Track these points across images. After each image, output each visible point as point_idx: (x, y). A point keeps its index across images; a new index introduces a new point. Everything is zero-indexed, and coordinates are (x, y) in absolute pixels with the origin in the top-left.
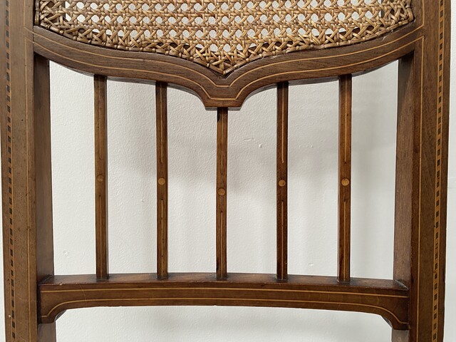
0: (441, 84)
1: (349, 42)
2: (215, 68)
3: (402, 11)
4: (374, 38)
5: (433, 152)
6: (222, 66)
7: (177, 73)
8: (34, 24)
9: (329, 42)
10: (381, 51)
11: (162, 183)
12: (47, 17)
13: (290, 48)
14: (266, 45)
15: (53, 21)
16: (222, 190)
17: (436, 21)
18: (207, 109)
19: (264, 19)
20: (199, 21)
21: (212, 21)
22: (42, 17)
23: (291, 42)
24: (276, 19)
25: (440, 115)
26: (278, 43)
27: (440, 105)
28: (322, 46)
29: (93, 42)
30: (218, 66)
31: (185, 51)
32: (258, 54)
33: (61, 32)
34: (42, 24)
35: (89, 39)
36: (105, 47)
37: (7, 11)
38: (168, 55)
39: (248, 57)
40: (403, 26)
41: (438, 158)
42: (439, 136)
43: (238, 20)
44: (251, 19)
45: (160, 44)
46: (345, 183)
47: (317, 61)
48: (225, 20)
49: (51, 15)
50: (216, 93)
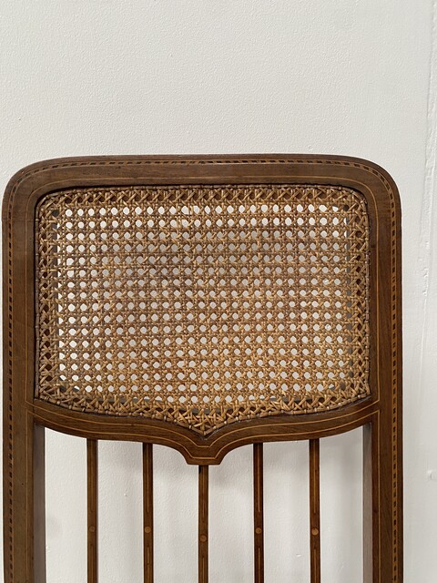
0: (395, 452)
1: (315, 410)
2: (196, 430)
3: (361, 386)
4: (337, 409)
5: (390, 513)
6: (203, 428)
7: (163, 436)
8: (34, 398)
9: (298, 410)
10: (343, 420)
11: (148, 531)
12: (46, 390)
13: (263, 413)
14: (242, 409)
15: (51, 393)
16: (203, 536)
17: (390, 397)
18: (188, 463)
19: (240, 387)
20: (182, 388)
21: (194, 388)
22: (41, 390)
23: (264, 408)
24: (251, 387)
25: (395, 480)
26: (253, 409)
27: (395, 471)
28: (292, 413)
29: (87, 410)
30: (199, 428)
31: (170, 415)
32: (235, 417)
33: (58, 403)
34: (41, 397)
35: (82, 407)
36: (97, 414)
37: (11, 388)
38: (155, 418)
39: (226, 420)
40: (361, 399)
41: (395, 518)
42: (395, 499)
43: (217, 387)
44: (228, 387)
45: (147, 409)
46: (315, 533)
47: (287, 426)
48: (206, 388)
49: (49, 388)
50: (197, 453)
